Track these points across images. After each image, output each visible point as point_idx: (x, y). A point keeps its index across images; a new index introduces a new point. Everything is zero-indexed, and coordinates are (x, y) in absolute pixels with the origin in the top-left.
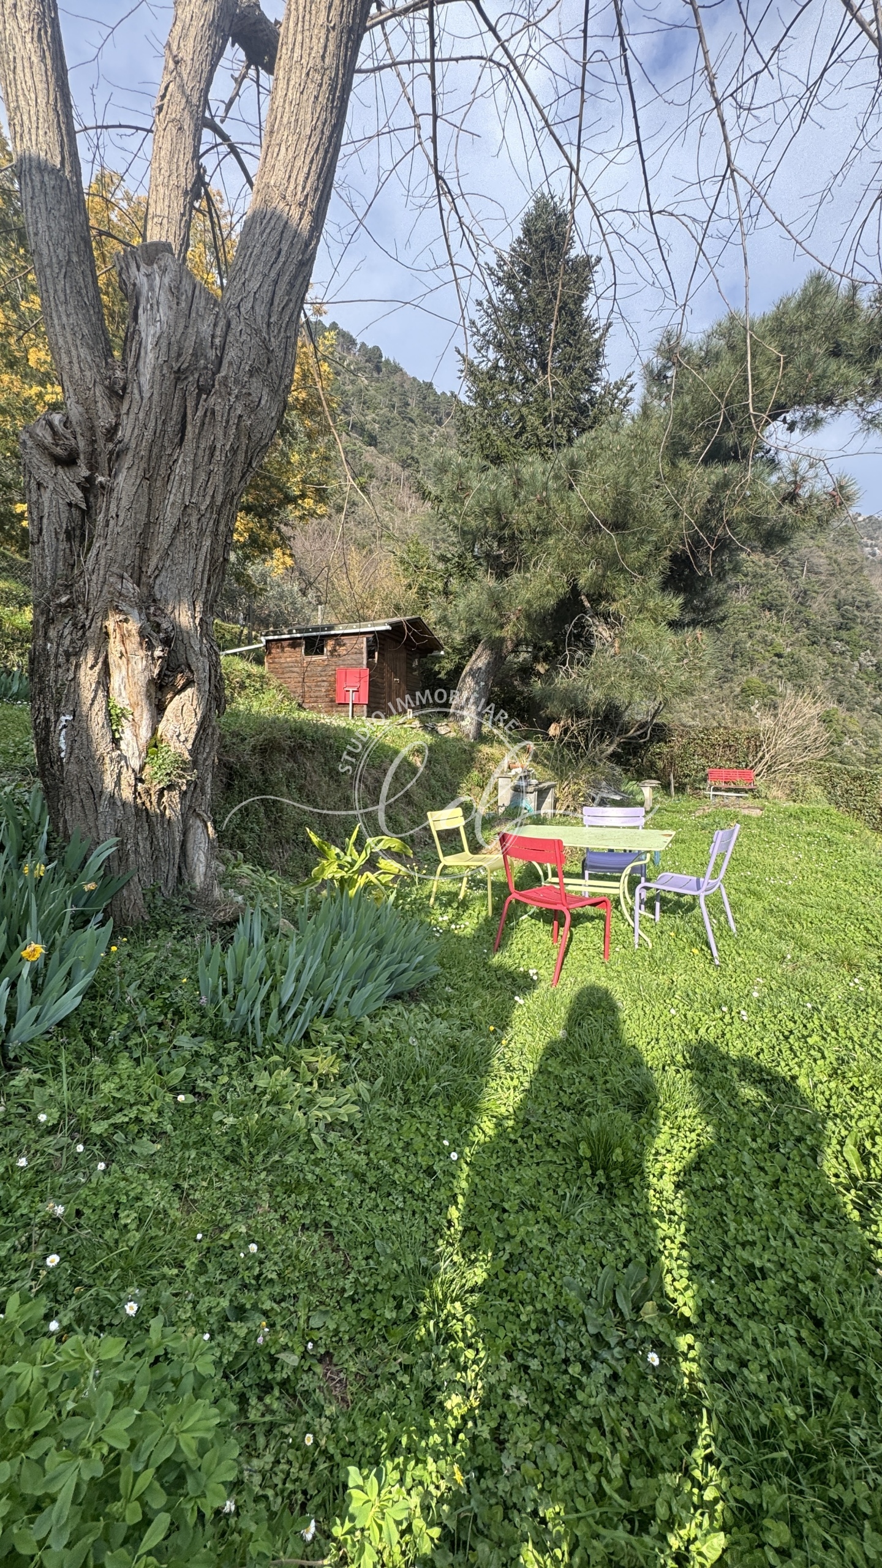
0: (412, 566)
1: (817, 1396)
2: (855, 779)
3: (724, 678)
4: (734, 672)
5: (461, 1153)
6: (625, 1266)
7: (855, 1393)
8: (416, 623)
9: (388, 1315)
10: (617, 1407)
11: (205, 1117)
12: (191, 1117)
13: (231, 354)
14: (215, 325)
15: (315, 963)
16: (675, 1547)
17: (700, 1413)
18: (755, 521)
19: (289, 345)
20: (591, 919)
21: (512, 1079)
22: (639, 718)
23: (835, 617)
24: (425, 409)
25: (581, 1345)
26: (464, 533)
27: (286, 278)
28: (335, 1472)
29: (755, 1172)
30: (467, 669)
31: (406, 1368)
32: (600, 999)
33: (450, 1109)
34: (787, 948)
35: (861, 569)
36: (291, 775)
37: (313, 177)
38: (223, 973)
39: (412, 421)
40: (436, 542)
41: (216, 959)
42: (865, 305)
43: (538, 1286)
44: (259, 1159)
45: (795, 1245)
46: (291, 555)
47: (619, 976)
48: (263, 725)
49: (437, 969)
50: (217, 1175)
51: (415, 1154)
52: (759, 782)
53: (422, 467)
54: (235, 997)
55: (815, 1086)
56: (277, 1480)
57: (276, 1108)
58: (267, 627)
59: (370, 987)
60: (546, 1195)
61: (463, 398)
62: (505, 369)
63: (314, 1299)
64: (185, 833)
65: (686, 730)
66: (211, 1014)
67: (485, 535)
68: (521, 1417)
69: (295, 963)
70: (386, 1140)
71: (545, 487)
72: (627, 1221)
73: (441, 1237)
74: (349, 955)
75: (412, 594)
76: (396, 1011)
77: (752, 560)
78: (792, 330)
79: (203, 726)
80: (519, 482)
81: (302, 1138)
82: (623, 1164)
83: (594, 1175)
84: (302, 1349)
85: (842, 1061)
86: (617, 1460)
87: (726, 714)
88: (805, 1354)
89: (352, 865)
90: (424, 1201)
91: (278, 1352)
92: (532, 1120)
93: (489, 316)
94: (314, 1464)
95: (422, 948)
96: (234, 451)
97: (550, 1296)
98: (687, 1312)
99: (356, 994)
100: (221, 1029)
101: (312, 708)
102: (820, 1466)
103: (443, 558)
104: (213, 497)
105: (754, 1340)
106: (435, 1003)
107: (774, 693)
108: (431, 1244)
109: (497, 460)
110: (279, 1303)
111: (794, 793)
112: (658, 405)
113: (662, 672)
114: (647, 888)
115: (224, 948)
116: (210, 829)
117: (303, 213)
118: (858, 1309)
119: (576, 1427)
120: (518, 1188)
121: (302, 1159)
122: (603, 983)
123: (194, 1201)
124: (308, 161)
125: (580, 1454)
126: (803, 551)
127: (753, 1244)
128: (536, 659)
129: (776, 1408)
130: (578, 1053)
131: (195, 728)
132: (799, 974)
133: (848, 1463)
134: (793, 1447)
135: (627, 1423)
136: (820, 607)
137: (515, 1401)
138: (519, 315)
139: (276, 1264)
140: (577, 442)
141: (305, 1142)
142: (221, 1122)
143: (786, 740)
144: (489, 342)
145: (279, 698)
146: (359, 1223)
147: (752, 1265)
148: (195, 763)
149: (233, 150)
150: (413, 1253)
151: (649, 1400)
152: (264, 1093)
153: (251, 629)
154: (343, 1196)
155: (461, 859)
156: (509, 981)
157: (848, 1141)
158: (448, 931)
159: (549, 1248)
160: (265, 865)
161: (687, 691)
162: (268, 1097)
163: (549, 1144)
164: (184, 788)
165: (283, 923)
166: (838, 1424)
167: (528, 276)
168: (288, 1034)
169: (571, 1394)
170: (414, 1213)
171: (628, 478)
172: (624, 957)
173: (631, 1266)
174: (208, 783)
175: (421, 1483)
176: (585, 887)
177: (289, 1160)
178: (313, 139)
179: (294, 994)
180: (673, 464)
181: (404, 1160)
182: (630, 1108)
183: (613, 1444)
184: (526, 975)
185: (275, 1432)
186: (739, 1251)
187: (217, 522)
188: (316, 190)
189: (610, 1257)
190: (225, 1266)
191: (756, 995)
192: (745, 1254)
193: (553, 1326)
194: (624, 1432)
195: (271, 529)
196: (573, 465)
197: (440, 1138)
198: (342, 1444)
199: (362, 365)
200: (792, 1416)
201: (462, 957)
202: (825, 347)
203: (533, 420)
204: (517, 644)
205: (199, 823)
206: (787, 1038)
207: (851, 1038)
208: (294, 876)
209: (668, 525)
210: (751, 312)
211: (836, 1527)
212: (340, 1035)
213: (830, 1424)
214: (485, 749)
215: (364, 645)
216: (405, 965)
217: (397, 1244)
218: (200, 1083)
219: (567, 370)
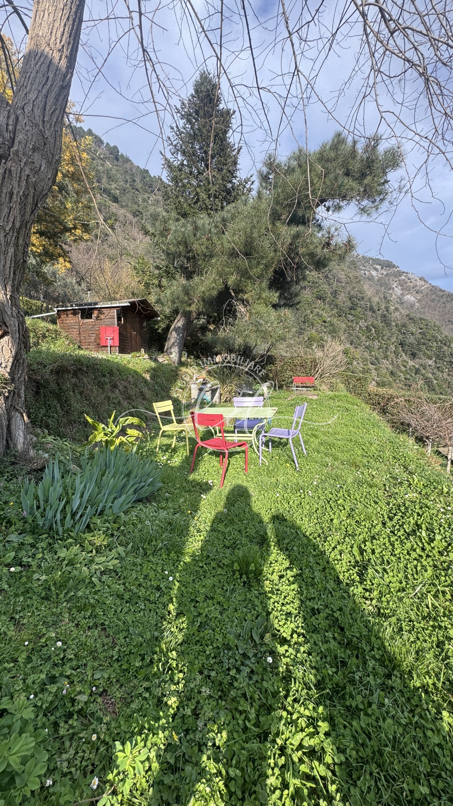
0: (140, 270)
1: (341, 662)
2: (358, 380)
3: (300, 332)
4: (304, 329)
5: (174, 577)
6: (256, 619)
7: (357, 657)
8: (144, 302)
9: (137, 664)
10: (253, 686)
11: (28, 578)
12: (20, 579)
13: (20, 137)
14: (8, 118)
15: (91, 487)
16: (280, 744)
17: (291, 680)
18: (312, 255)
19: (57, 136)
20: (238, 453)
21: (200, 536)
22: (261, 352)
23: (349, 304)
24: (145, 184)
25: (236, 660)
26: (168, 254)
27: (53, 95)
28: (110, 750)
29: (315, 565)
30: (173, 327)
31: (147, 689)
32: (243, 492)
33: (168, 555)
34: (329, 460)
35: (360, 281)
36: (75, 385)
37: (66, 35)
38: (37, 498)
39: (137, 190)
40: (154, 259)
41: (32, 489)
42: (360, 151)
43: (214, 636)
44: (62, 596)
45: (332, 596)
46: (70, 262)
47: (252, 480)
48: (56, 358)
49: (161, 485)
50: (37, 608)
51: (150, 581)
52: (317, 383)
53: (144, 217)
54: (45, 510)
55: (341, 522)
56: (77, 762)
57: (71, 567)
58: (58, 303)
59: (123, 497)
60: (218, 591)
61: (165, 180)
62: (187, 166)
63: (96, 664)
64: (9, 420)
65: (283, 358)
66: (30, 521)
67: (180, 256)
68: (207, 701)
69: (79, 488)
70: (134, 576)
71: (210, 231)
72: (257, 597)
73: (165, 620)
74: (110, 481)
75: (142, 287)
76: (139, 508)
77: (312, 274)
78: (328, 160)
79: (17, 359)
80: (196, 228)
81: (87, 581)
82: (255, 571)
83: (241, 578)
84: (89, 691)
85: (352, 510)
86: (253, 710)
87: (301, 350)
88: (336, 644)
89: (112, 433)
90: (156, 603)
91: (75, 696)
92: (211, 555)
93: (177, 135)
94: (98, 749)
95: (152, 475)
96: (26, 196)
97: (220, 640)
98: (285, 635)
99: (116, 501)
100: (37, 528)
101: (87, 349)
102: (343, 692)
103: (158, 268)
104: (13, 222)
105: (315, 642)
106: (160, 502)
107: (323, 340)
108: (160, 625)
109: (185, 215)
110: (75, 670)
111: (332, 387)
112: (266, 192)
113: (270, 329)
114: (265, 436)
115: (37, 483)
116: (25, 418)
117: (61, 56)
118: (358, 620)
119: (233, 700)
120: (204, 589)
121: (87, 592)
122: (245, 484)
123: (23, 625)
124: (62, 25)
125: (235, 712)
126: (335, 271)
127: (314, 598)
128: (209, 322)
129: (324, 671)
130: (233, 519)
131: (11, 360)
132: (334, 472)
133: (354, 689)
134: (331, 687)
135: (258, 692)
136: (342, 298)
137: (204, 694)
138: (193, 137)
139: (73, 650)
140: (226, 209)
141: (89, 583)
142: (38, 579)
143: (328, 362)
144: (178, 150)
145: (67, 343)
146: (120, 621)
147: (314, 608)
148: (13, 380)
149: (16, 11)
150: (150, 631)
151: (267, 679)
152: (64, 560)
153: (48, 304)
154: (111, 608)
155: (172, 427)
156: (198, 487)
157: (355, 546)
158: (166, 464)
159: (220, 617)
160: (61, 436)
161: (283, 339)
162: (66, 562)
163: (219, 566)
164: (7, 394)
165: (73, 467)
166: (350, 673)
167: (198, 115)
168: (77, 527)
169: (231, 684)
170: (150, 610)
171: (251, 229)
172: (255, 470)
173: (259, 618)
174: (22, 391)
175: (156, 745)
176: (235, 437)
177: (80, 594)
178: (65, 12)
179: (80, 505)
180: (274, 224)
181: (144, 585)
182: (258, 543)
183: (251, 704)
184: (207, 483)
185: (75, 737)
186: (308, 603)
187: (17, 238)
188: (69, 43)
189: (249, 615)
190: (43, 657)
191: (315, 483)
192: (311, 604)
193: (222, 654)
194: (257, 696)
195: (56, 246)
196: (224, 220)
197: (163, 570)
198: (113, 735)
199: (107, 155)
200: (331, 673)
201: (174, 477)
202: (342, 171)
203: (203, 195)
204: (199, 314)
205: (17, 414)
206: (329, 502)
207: (356, 499)
208: (80, 441)
209: (272, 254)
210: (309, 148)
211: (349, 717)
212: (107, 524)
213: (347, 673)
214: (184, 369)
215: (115, 314)
216: (143, 484)
217: (141, 628)
218: (25, 559)
219: (220, 170)
